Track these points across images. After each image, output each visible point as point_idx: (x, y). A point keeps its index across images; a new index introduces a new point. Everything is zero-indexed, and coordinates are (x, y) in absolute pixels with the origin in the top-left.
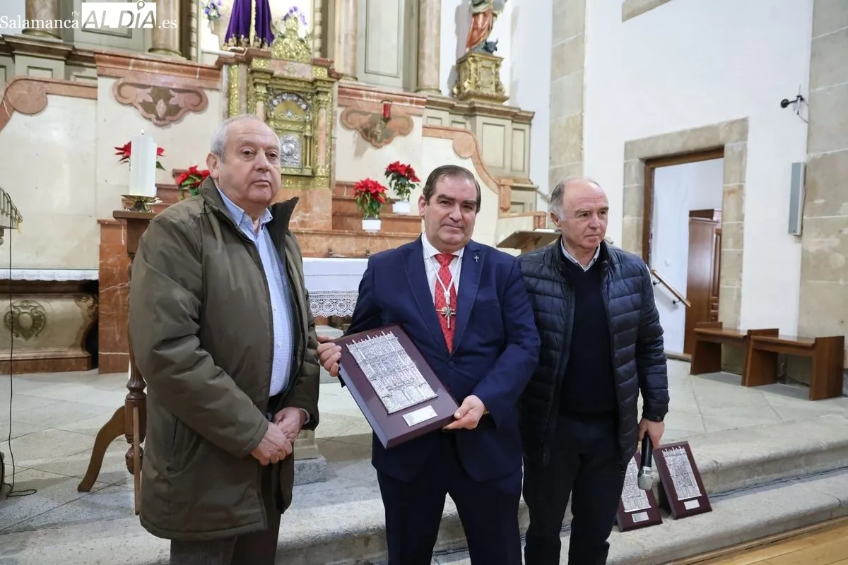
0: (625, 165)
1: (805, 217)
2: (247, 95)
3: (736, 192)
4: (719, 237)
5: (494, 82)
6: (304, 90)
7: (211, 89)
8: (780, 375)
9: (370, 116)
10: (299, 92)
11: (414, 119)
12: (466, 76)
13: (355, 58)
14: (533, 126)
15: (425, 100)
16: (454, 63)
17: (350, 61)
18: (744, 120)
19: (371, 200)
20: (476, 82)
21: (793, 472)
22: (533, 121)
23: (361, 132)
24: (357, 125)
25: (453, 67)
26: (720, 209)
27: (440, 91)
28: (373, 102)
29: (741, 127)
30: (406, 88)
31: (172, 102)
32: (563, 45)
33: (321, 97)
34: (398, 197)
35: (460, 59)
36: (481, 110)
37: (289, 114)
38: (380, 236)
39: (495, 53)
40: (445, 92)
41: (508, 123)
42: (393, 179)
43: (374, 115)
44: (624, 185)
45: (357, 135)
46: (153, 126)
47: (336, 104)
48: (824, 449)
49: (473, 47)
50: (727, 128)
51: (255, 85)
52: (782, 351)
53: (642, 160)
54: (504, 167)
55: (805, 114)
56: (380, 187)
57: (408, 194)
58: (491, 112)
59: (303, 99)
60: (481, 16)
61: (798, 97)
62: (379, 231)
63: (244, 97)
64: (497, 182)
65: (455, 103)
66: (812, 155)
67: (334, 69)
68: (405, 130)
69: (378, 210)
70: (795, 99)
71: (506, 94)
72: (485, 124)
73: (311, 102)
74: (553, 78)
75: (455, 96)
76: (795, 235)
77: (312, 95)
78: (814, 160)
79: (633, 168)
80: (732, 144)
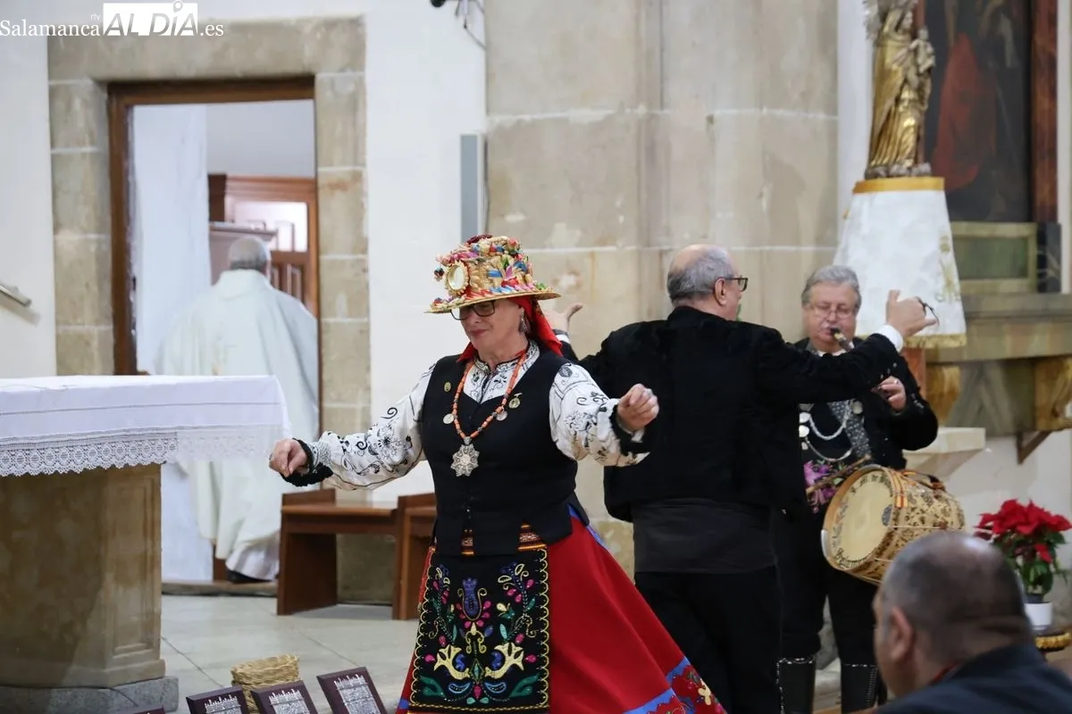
0: (53, 93)
3: (345, 189)
18: (355, 24)
29: (349, 36)
44: (53, 145)
50: (319, 36)
53: (100, 83)
55: (478, 28)
66: (498, 119)
78: (501, 131)
79: (77, 104)
80: (332, 75)
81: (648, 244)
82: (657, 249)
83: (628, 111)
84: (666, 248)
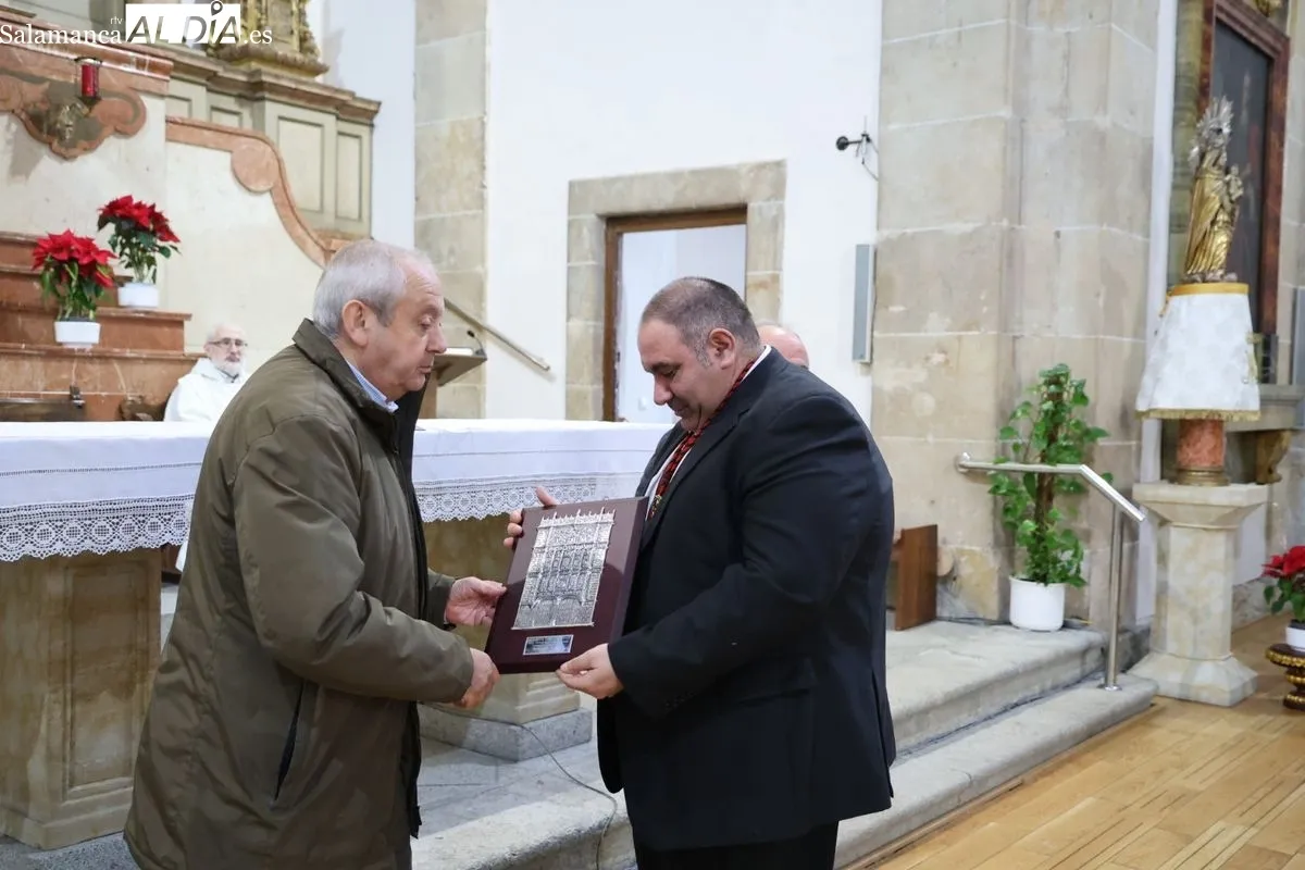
0: (570, 224)
1: (875, 334)
3: (768, 286)
5: (296, 32)
9: (46, 85)
11: (148, 102)
14: (377, 131)
15: (168, 62)
18: (779, 165)
19: (80, 278)
20: (260, 28)
22: (377, 120)
23: (25, 124)
24: (15, 102)
28: (52, 55)
29: (774, 174)
34: (130, 272)
36: (276, 89)
38: (99, 357)
41: (329, 121)
42: (118, 234)
43: (52, 81)
44: (569, 261)
45: (14, 127)
48: (939, 702)
50: (752, 175)
53: (601, 217)
54: (321, 210)
55: (873, 165)
56: (96, 251)
57: (153, 267)
58: (295, 96)
61: (863, 135)
62: (94, 344)
64: (322, 243)
65: (216, 68)
66: (886, 233)
68: (129, 124)
69: (93, 302)
70: (859, 138)
71: (320, 60)
72: (281, 118)
74: (421, 39)
75: (211, 52)
76: (862, 363)
78: (888, 242)
79: (585, 231)
80: (760, 203)
81: (1005, 331)
82: (1011, 335)
83: (994, 224)
84: (1017, 334)
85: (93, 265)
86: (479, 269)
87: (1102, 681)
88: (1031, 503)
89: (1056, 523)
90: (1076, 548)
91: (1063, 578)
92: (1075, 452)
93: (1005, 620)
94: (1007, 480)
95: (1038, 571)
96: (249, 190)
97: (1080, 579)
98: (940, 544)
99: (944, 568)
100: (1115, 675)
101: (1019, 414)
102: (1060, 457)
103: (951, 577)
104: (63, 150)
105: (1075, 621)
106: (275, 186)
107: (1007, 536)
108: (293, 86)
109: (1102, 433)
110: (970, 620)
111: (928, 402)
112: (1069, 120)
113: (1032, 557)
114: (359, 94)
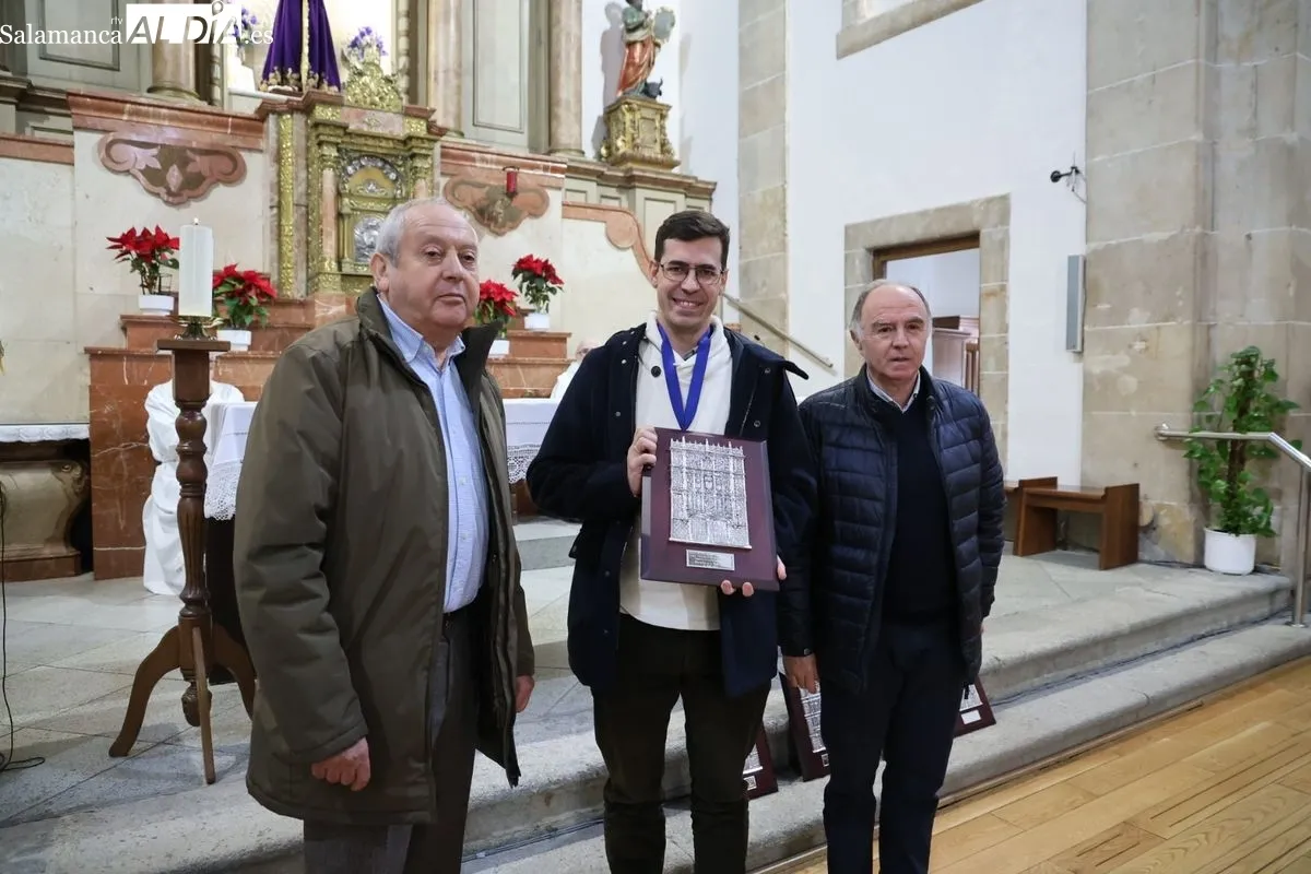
0: (846, 257)
1: (1086, 328)
2: (307, 159)
3: (997, 295)
4: (970, 355)
5: (658, 140)
6: (393, 152)
7: (250, 150)
8: (1060, 539)
9: (487, 189)
10: (386, 154)
11: (550, 193)
12: (619, 131)
13: (459, 105)
14: (714, 203)
15: (565, 166)
16: (600, 112)
17: (452, 108)
18: (1004, 199)
19: (495, 311)
20: (633, 139)
21: (1090, 665)
22: (714, 196)
23: (474, 215)
24: (469, 202)
25: (599, 117)
26: (977, 316)
27: (583, 153)
28: (491, 169)
29: (1001, 206)
30: (533, 147)
31: (191, 168)
32: (755, 89)
33: (419, 163)
34: (532, 307)
35: (609, 107)
36: (642, 179)
37: (372, 187)
38: (508, 364)
39: (659, 99)
40: (590, 155)
41: (680, 198)
42: (524, 281)
43: (489, 185)
44: (845, 285)
46: (163, 205)
47: (437, 172)
49: (628, 89)
50: (982, 209)
51: (320, 144)
52: (1062, 507)
53: (869, 250)
55: (1082, 191)
56: (507, 292)
57: (547, 302)
58: (656, 183)
59: (392, 165)
60: (638, 47)
61: (1073, 168)
62: (507, 356)
63: (302, 162)
65: (604, 169)
66: (1093, 245)
67: (435, 122)
68: (537, 211)
69: (504, 326)
70: (1069, 171)
71: (676, 157)
72: (647, 199)
73: (402, 169)
74: (742, 134)
75: (603, 159)
76: (1075, 352)
77: (404, 159)
78: (1095, 252)
79: (857, 262)
80: (990, 230)
81: (1200, 320)
82: (1205, 324)
83: (1188, 230)
84: (1212, 323)
85: (503, 301)
86: (783, 295)
87: (1290, 620)
88: (1224, 466)
89: (1248, 483)
90: (1266, 503)
91: (1253, 529)
92: (1267, 422)
93: (1199, 564)
94: (1201, 446)
95: (1229, 523)
96: (619, 248)
97: (1272, 532)
98: (1141, 500)
99: (1145, 519)
100: (1302, 614)
101: (1212, 390)
102: (1251, 426)
103: (1152, 527)
104: (497, 230)
105: (1267, 567)
106: (636, 243)
107: (1201, 495)
108: (654, 176)
109: (1291, 405)
110: (1168, 563)
111: (1131, 383)
112: (1258, 139)
113: (1225, 512)
114: (701, 178)
